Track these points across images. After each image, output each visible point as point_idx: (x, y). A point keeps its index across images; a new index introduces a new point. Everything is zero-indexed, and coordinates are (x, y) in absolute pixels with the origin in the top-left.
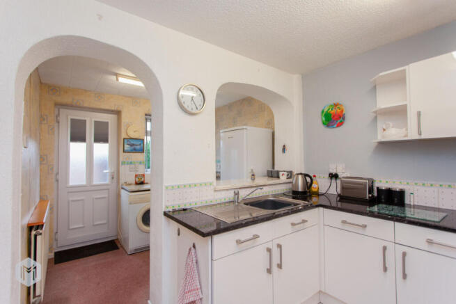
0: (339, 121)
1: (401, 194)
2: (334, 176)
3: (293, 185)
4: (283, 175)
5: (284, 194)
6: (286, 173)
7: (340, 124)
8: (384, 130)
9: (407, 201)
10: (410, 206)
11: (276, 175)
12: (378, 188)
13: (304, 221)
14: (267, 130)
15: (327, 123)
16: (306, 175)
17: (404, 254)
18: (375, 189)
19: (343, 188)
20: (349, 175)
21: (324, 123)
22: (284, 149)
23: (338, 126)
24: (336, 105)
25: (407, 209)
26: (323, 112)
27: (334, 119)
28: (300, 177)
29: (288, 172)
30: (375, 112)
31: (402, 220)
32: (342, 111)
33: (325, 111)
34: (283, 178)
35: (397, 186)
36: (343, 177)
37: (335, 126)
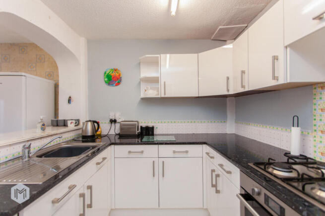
0: (117, 82)
1: (153, 128)
2: (113, 121)
3: (82, 131)
4: (71, 123)
5: (74, 140)
6: (74, 122)
7: (118, 84)
8: (146, 91)
9: (155, 133)
10: (156, 135)
11: (62, 124)
12: (141, 127)
13: (104, 159)
14: (48, 81)
15: (108, 82)
16: (94, 122)
17: (163, 162)
18: (140, 127)
19: (121, 129)
20: (123, 120)
21: (106, 82)
22: (69, 101)
23: (116, 85)
24: (116, 70)
25: (155, 137)
26: (105, 73)
27: (113, 79)
28: (89, 124)
29: (75, 120)
30: (140, 79)
31: (153, 143)
32: (120, 75)
33: (107, 73)
34: (71, 126)
35: (150, 125)
36: (122, 122)
37: (115, 85)
